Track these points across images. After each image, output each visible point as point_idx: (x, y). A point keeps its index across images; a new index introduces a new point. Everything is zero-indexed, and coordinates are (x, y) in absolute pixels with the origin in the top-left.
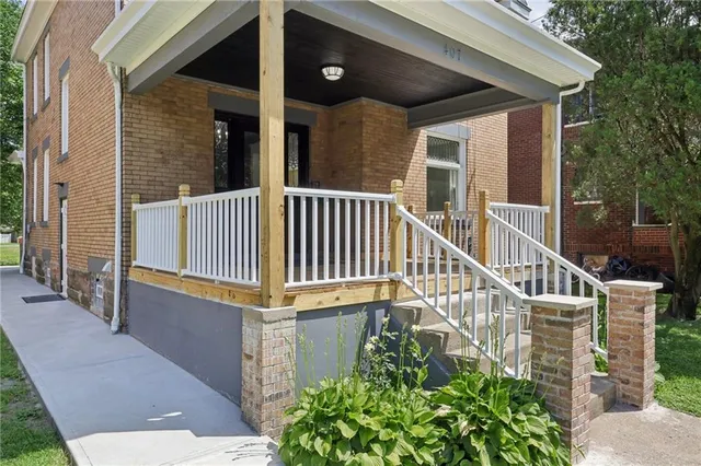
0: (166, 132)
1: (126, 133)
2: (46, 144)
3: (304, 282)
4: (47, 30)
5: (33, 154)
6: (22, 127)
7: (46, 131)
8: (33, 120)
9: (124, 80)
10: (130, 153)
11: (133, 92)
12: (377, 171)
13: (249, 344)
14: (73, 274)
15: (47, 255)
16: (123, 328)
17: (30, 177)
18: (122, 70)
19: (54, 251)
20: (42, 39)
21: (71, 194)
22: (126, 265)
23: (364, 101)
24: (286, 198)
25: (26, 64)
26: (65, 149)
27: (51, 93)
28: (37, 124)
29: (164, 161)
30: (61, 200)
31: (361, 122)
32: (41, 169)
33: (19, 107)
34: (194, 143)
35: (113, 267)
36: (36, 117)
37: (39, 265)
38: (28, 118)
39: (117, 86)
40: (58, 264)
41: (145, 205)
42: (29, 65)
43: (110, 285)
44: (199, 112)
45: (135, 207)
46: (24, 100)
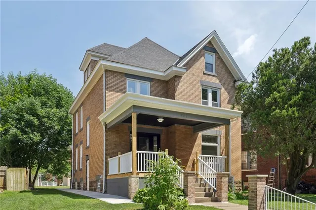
0: (117, 139)
1: (106, 140)
2: (81, 143)
3: (141, 171)
4: (82, 104)
5: (76, 146)
6: (71, 137)
7: (81, 139)
8: (76, 135)
9: (106, 125)
10: (107, 145)
11: (108, 129)
12: (182, 148)
13: (130, 182)
14: (91, 183)
15: (82, 179)
16: (105, 192)
17: (75, 155)
18: (105, 123)
19: (84, 177)
20: (80, 107)
21: (90, 158)
22: (106, 175)
23: (176, 125)
24: (137, 154)
25: (73, 115)
26: (88, 145)
27: (83, 126)
28: (78, 136)
29: (116, 147)
30: (87, 161)
31: (175, 132)
32: (79, 151)
33: (70, 131)
34: (124, 141)
35: (103, 177)
36: (77, 134)
37: (79, 184)
38: (74, 134)
39: (104, 127)
40: (86, 181)
41: (111, 158)
42: (74, 115)
43: (102, 182)
44: (126, 132)
45: (109, 159)
46: (72, 128)
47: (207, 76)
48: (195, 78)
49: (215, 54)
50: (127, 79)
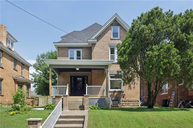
47: (113, 41)
48: (105, 43)
49: (119, 27)
50: (69, 50)
